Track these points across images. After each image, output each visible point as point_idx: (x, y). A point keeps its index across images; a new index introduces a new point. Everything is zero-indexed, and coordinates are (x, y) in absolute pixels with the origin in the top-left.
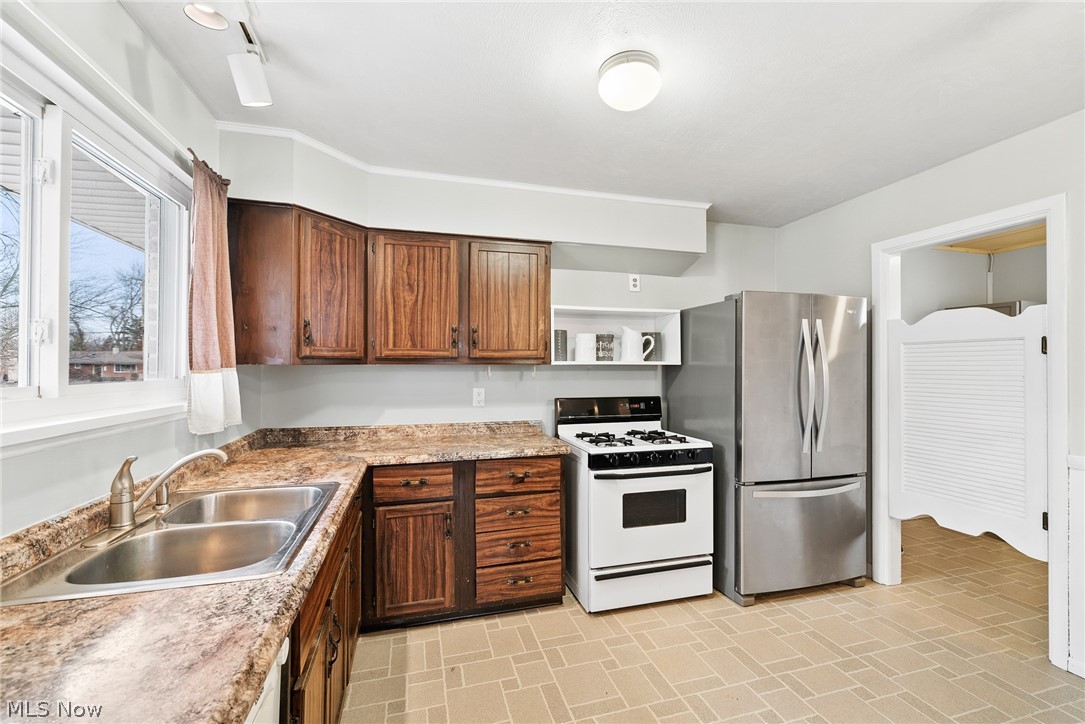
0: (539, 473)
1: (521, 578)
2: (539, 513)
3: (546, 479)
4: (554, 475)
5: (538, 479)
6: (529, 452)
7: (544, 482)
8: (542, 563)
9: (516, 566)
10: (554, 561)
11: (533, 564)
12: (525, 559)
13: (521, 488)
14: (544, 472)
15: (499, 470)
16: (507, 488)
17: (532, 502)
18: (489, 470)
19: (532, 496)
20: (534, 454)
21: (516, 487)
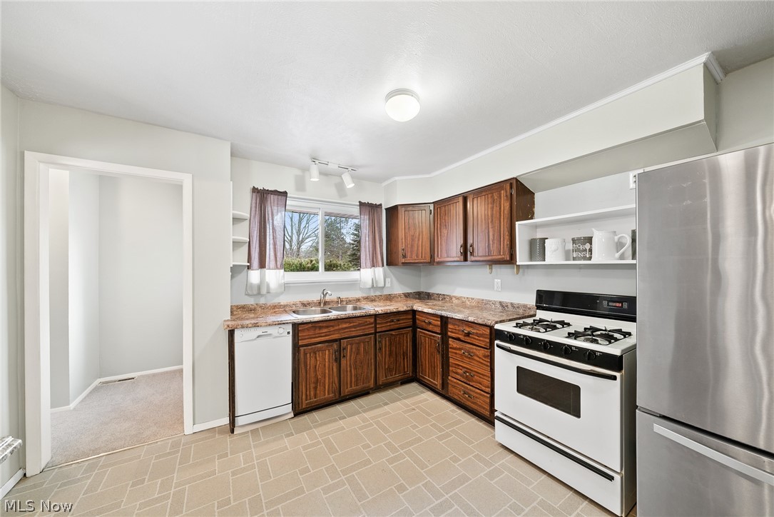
0: (477, 333)
1: (468, 394)
2: (478, 359)
3: (481, 339)
4: (486, 338)
5: (477, 338)
6: (471, 319)
7: (480, 340)
8: (479, 391)
9: (466, 385)
10: (485, 394)
11: (474, 389)
12: (471, 384)
13: (467, 339)
14: (480, 334)
15: (459, 326)
16: (462, 337)
17: (475, 351)
18: (454, 325)
19: (474, 347)
20: (472, 320)
21: (466, 338)
